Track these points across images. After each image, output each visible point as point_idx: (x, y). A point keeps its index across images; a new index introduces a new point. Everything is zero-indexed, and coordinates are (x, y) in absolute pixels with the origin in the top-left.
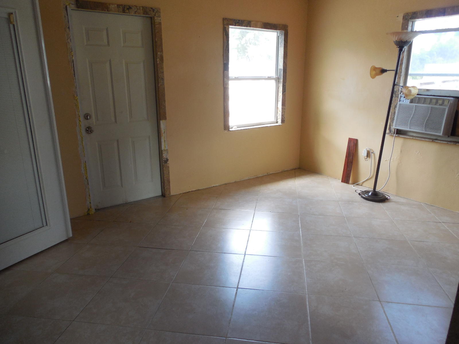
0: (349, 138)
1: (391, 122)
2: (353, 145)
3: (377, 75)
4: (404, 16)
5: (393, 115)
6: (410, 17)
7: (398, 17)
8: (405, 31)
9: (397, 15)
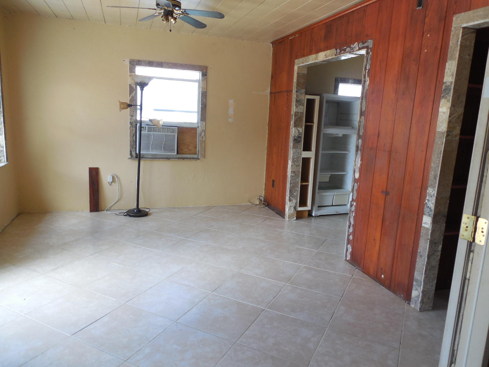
0: (89, 168)
1: (132, 149)
2: (94, 174)
3: (124, 108)
4: (130, 61)
5: (132, 142)
6: (135, 64)
7: (124, 61)
8: (133, 74)
9: (124, 60)
